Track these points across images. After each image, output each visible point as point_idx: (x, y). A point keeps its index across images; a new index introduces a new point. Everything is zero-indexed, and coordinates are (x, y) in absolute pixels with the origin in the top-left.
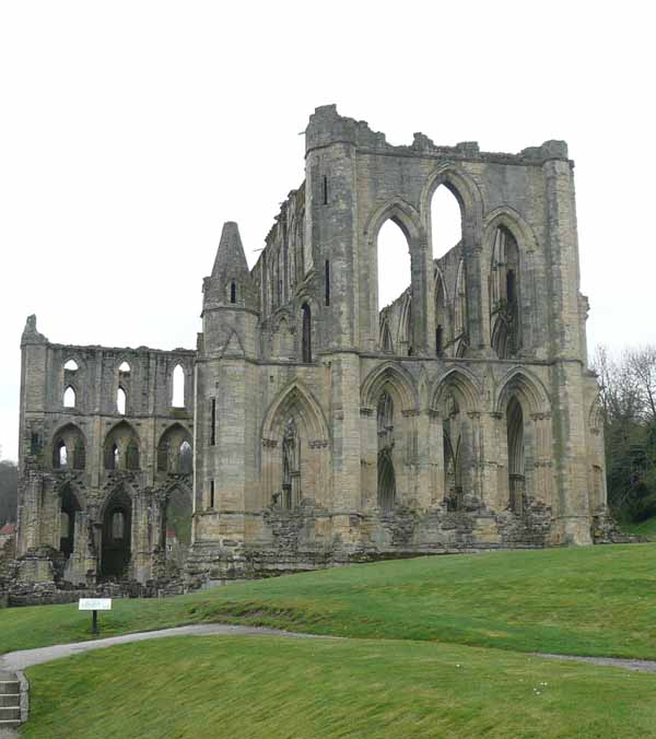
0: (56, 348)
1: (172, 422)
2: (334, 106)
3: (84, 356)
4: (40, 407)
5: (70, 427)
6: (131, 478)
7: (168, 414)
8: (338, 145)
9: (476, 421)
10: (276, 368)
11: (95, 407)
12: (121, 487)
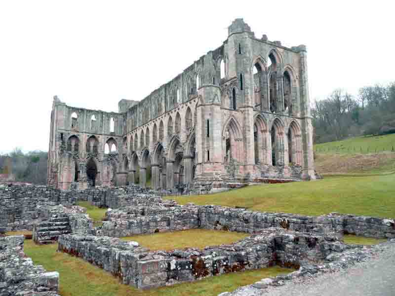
0: (69, 108)
1: (109, 137)
2: (242, 19)
3: (80, 111)
4: (63, 128)
5: (74, 136)
6: (96, 156)
7: (109, 134)
8: (245, 33)
9: (281, 136)
10: (226, 111)
11: (83, 130)
12: (92, 158)
